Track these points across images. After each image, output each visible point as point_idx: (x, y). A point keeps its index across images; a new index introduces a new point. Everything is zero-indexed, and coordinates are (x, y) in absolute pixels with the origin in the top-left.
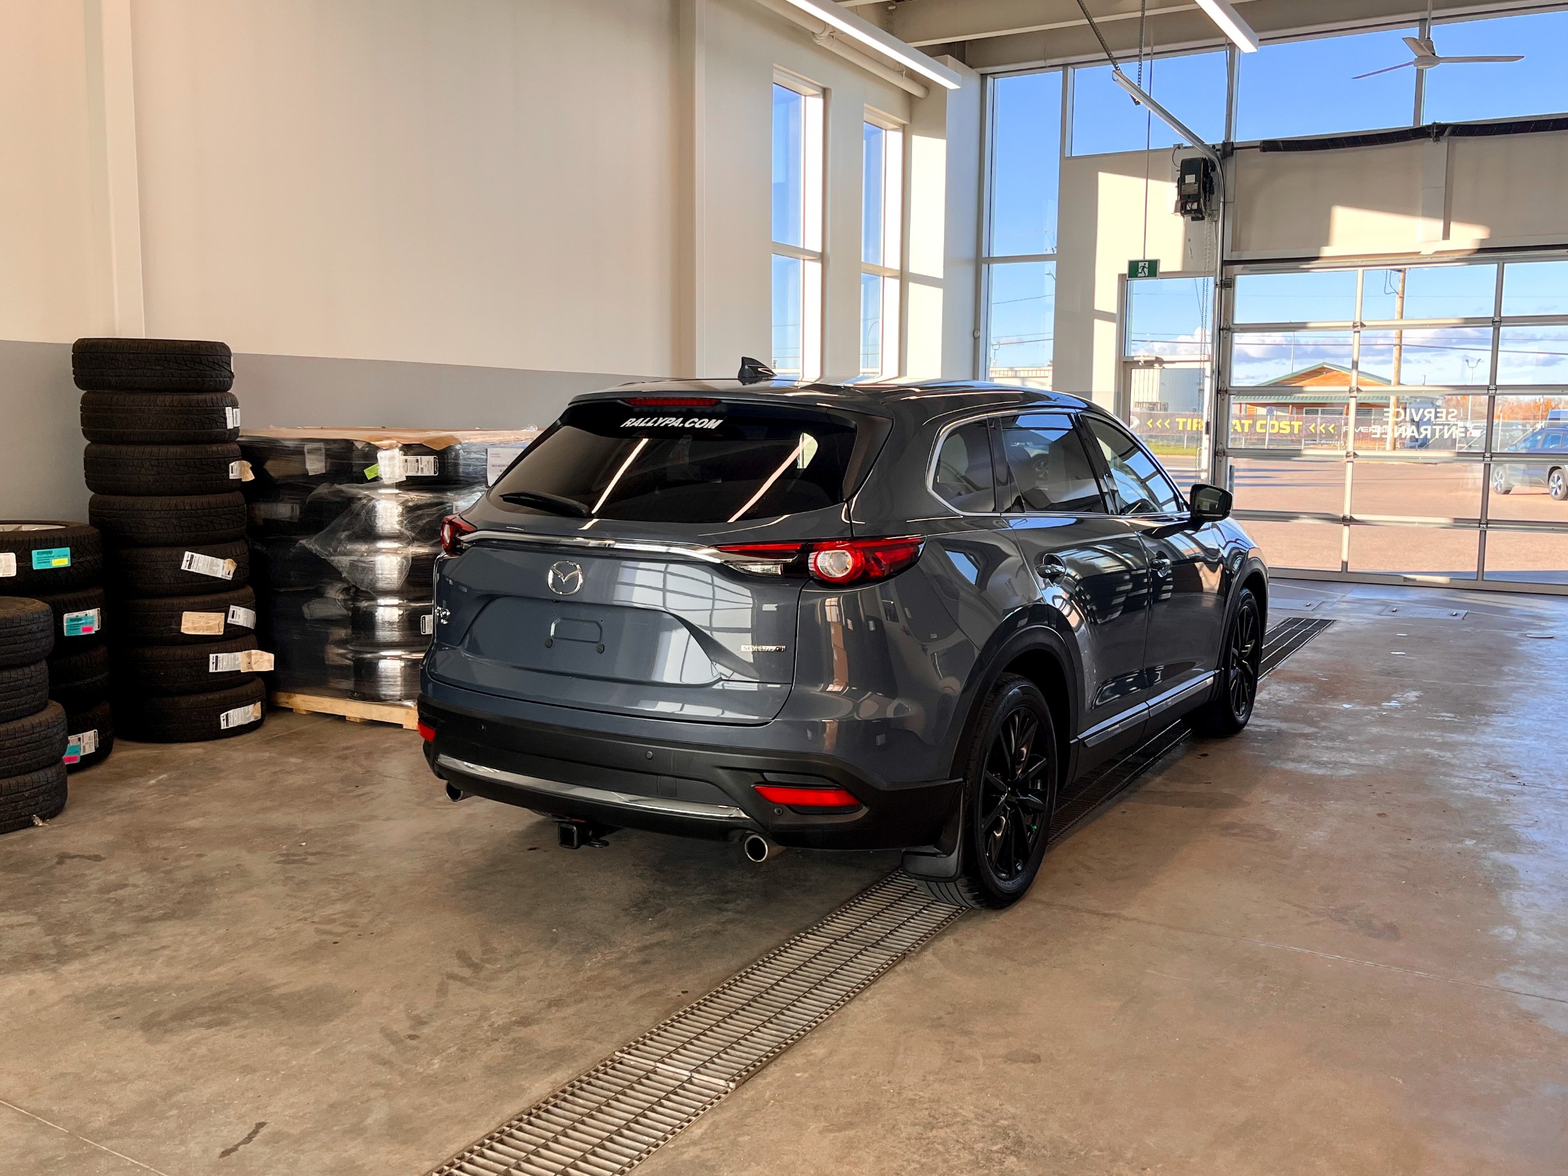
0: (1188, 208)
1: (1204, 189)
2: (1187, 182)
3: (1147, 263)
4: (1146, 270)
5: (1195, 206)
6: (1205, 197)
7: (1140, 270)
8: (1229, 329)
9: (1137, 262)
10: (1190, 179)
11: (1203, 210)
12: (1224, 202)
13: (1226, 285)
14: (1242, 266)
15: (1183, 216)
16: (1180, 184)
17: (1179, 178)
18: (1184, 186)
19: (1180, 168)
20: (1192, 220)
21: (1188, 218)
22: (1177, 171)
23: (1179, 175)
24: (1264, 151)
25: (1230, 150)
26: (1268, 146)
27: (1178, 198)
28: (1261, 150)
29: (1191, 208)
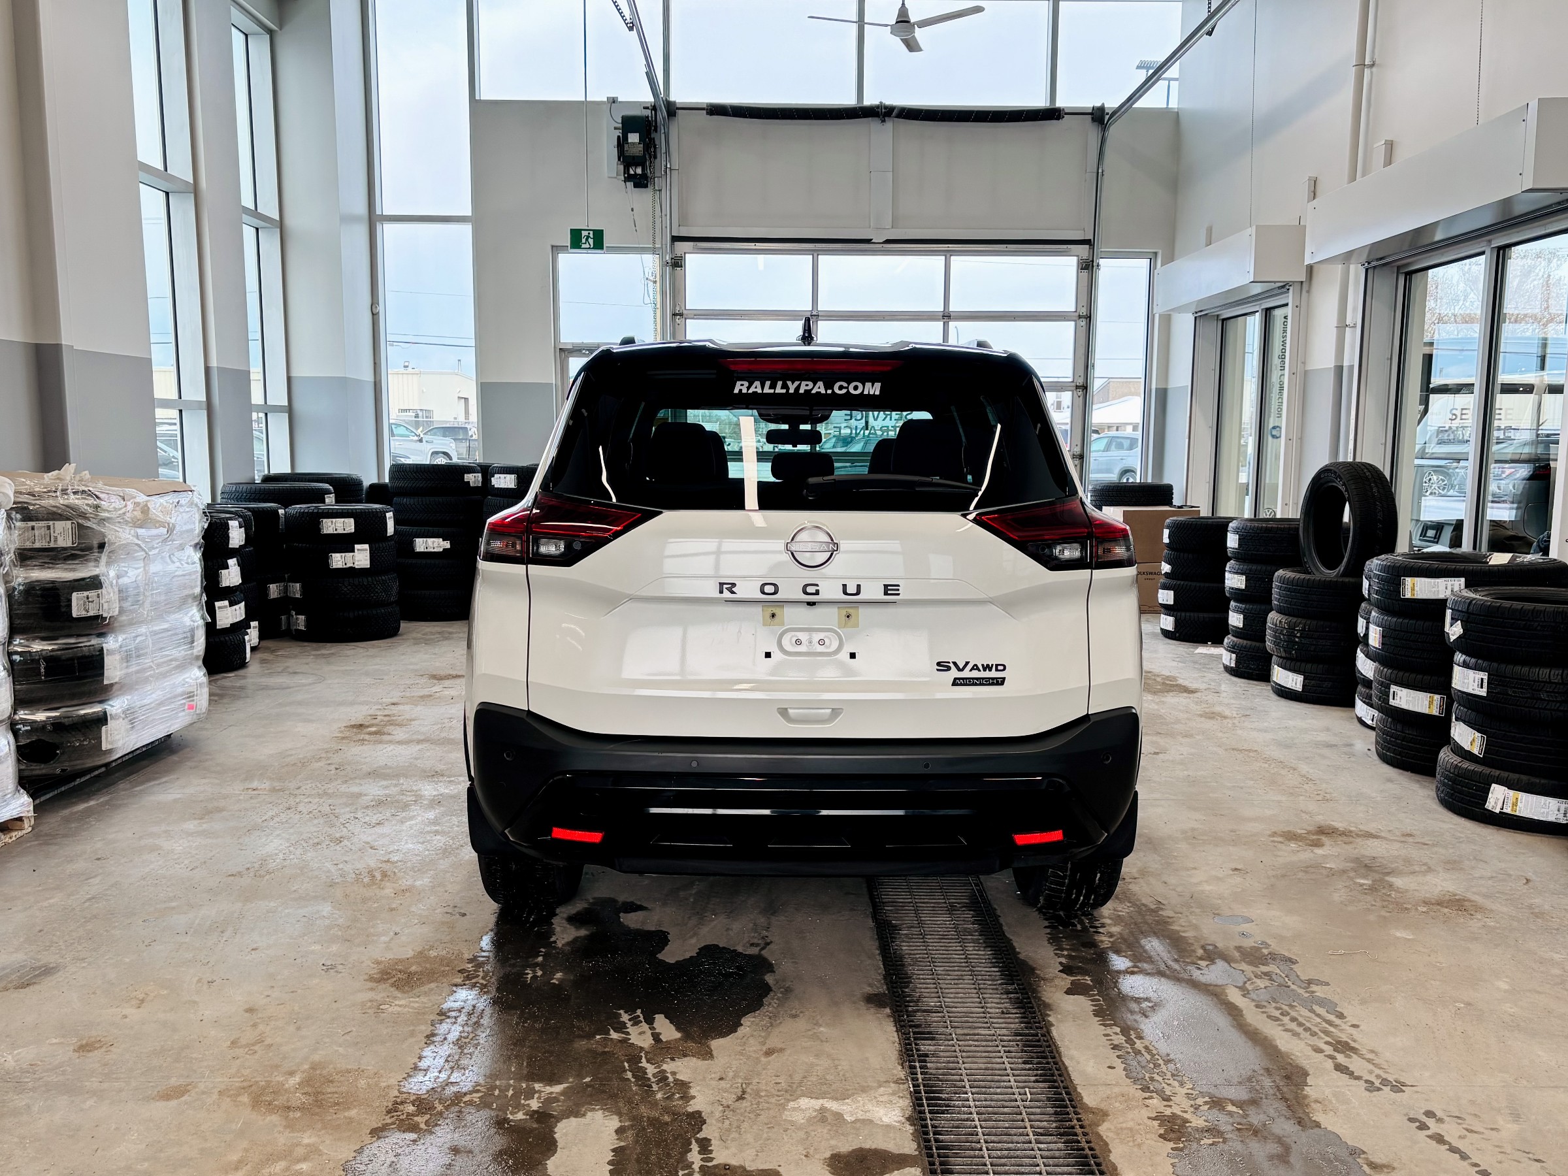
0: (632, 172)
1: (648, 151)
2: (630, 141)
3: (591, 232)
4: (591, 241)
5: (639, 171)
6: (651, 162)
7: (584, 241)
8: (681, 315)
9: (581, 230)
10: (634, 138)
11: (649, 174)
13: (677, 263)
14: (691, 244)
15: (625, 182)
16: (622, 143)
17: (619, 137)
18: (626, 146)
19: (620, 125)
20: (635, 187)
21: (630, 185)
22: (615, 128)
23: (619, 133)
24: (711, 115)
25: (672, 110)
26: (716, 110)
27: (619, 160)
28: (707, 113)
29: (635, 172)
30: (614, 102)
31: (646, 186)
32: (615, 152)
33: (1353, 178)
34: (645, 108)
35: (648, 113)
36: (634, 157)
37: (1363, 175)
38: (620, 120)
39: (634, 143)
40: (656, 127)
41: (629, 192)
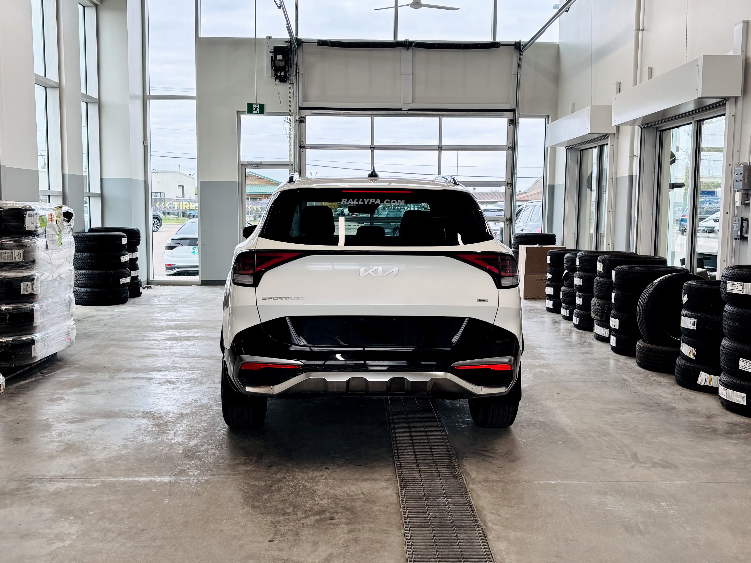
1: (287, 64)
3: (259, 105)
4: (258, 109)
5: (282, 74)
6: (288, 70)
7: (254, 109)
8: (304, 147)
9: (252, 104)
10: (280, 57)
11: (287, 76)
12: (298, 73)
13: (302, 121)
14: (308, 112)
15: (275, 79)
16: (273, 60)
17: (272, 56)
18: (276, 61)
19: (273, 51)
20: (280, 82)
21: (278, 81)
22: (270, 52)
23: (272, 54)
24: (320, 46)
25: (299, 43)
26: (322, 43)
27: (272, 68)
28: (318, 45)
29: (280, 75)
30: (270, 39)
31: (286, 82)
32: (270, 64)
33: (635, 84)
34: (286, 42)
35: (287, 44)
36: (280, 67)
37: (640, 82)
38: (273, 49)
39: (280, 60)
40: (291, 52)
41: (277, 83)
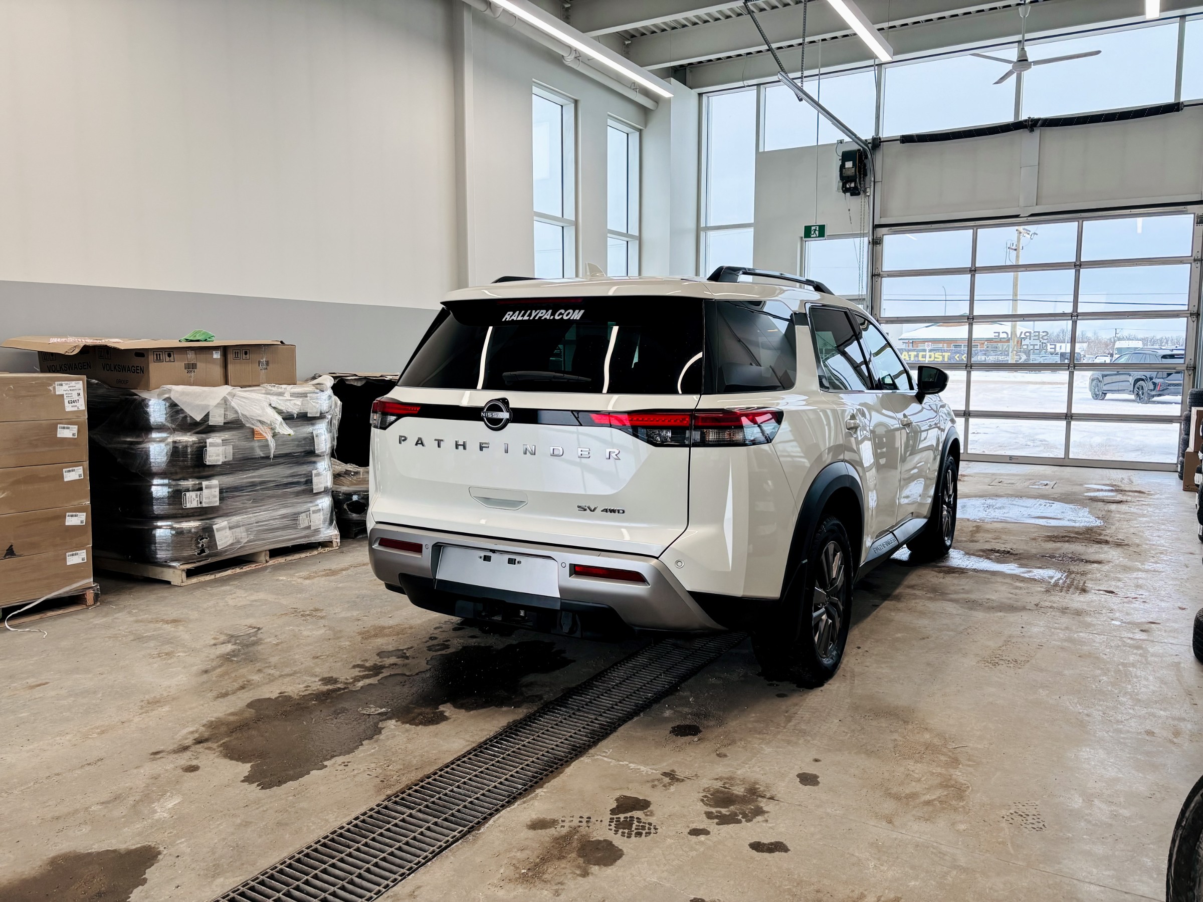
0: (848, 186)
1: (860, 172)
2: (846, 166)
3: (818, 227)
4: (817, 232)
5: (853, 185)
7: (812, 233)
8: (879, 275)
9: (810, 226)
12: (874, 182)
15: (843, 192)
16: (842, 168)
17: (841, 165)
18: (844, 170)
19: (841, 157)
20: (851, 195)
21: (848, 194)
22: (838, 160)
24: (903, 143)
25: (877, 143)
26: (906, 139)
27: (840, 178)
28: (901, 143)
29: (851, 187)
30: (841, 143)
31: (859, 194)
36: (848, 177)
38: (842, 155)
39: (849, 168)
40: (866, 156)
41: (848, 198)
